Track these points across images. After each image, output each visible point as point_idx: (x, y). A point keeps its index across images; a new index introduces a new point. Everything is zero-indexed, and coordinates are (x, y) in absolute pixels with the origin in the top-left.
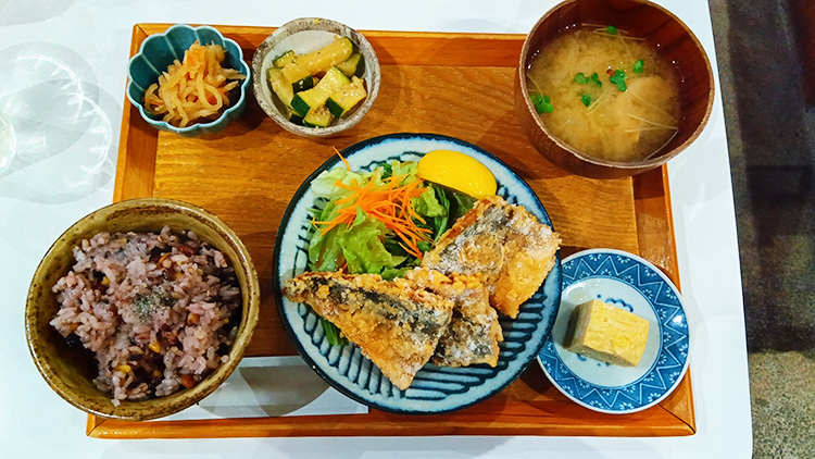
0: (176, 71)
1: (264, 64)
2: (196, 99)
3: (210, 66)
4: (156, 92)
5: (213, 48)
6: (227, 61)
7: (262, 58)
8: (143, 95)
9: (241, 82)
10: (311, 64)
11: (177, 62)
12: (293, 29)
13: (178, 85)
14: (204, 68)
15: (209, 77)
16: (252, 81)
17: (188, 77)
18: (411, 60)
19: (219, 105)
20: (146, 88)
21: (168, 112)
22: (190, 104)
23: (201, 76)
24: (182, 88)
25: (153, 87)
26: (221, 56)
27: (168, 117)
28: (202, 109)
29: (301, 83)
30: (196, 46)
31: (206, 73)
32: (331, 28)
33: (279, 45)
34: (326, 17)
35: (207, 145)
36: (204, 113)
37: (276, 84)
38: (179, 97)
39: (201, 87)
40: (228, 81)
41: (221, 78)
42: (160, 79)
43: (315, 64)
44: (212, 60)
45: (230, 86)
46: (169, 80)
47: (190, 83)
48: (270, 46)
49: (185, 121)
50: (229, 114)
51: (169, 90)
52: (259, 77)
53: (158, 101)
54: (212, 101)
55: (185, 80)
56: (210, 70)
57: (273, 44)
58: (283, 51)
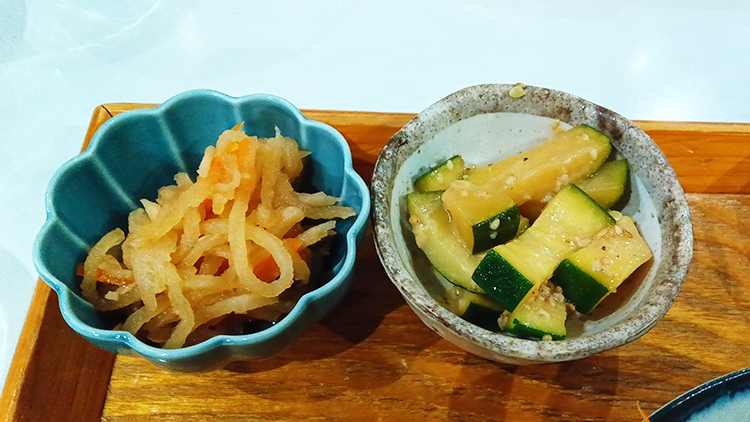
0: (177, 196)
1: (397, 182)
2: (223, 267)
3: (266, 184)
4: (117, 253)
5: (278, 145)
6: (308, 177)
7: (395, 167)
8: (82, 256)
9: (343, 224)
10: (510, 181)
11: (183, 178)
12: (463, 108)
13: (178, 232)
14: (251, 189)
15: (263, 212)
16: (372, 220)
17: (207, 212)
18: (710, 181)
19: (285, 282)
20: (93, 241)
21: (141, 304)
22: (204, 282)
23: (240, 208)
24: (187, 238)
25: (111, 239)
26: (294, 163)
27: (138, 320)
28: (235, 292)
29: (495, 224)
30: (233, 137)
31: (254, 203)
32: (549, 106)
33: (430, 142)
34: (539, 82)
35: (238, 385)
36: (240, 304)
37: (427, 230)
38: (178, 264)
39: (237, 236)
40: (307, 223)
41: (292, 214)
42: (131, 218)
43: (519, 182)
44: (272, 173)
45: (313, 235)
46: (154, 218)
47: (211, 225)
48: (412, 143)
49: (188, 325)
50: (311, 306)
51: (152, 243)
52: (387, 210)
53: (119, 273)
54: (266, 271)
55: (196, 219)
56: (267, 195)
57: (420, 138)
58: (438, 157)
